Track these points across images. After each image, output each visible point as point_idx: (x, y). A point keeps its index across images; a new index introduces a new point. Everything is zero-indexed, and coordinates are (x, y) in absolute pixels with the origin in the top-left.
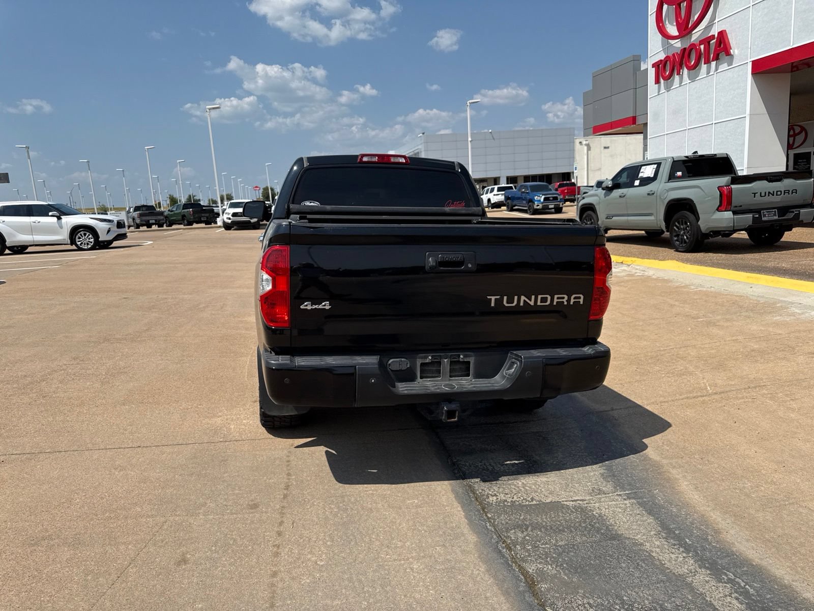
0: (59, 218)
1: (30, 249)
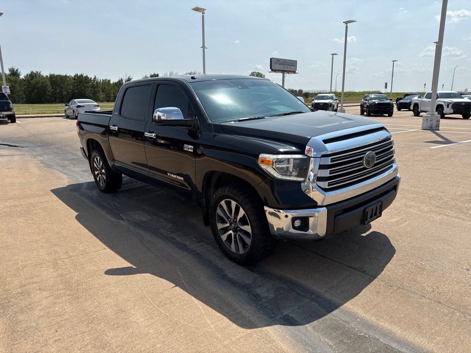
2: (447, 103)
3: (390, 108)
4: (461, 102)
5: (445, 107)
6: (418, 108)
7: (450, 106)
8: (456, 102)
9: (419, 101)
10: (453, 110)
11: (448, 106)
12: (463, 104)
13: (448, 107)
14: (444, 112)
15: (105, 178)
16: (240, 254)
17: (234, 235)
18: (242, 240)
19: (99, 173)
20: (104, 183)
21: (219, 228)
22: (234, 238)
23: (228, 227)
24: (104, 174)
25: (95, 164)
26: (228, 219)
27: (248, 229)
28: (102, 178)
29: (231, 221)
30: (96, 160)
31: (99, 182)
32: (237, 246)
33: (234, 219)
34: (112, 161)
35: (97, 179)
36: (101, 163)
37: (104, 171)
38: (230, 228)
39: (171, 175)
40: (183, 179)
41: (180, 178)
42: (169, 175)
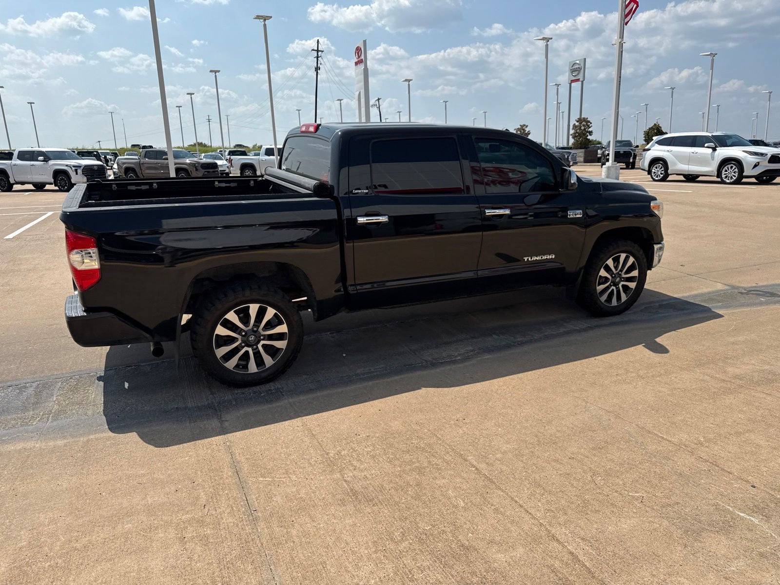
0: (714, 149)
1: (700, 178)
2: (74, 166)
4: (92, 166)
5: (72, 174)
6: (7, 177)
7: (80, 171)
8: (86, 166)
9: (6, 166)
10: (86, 178)
11: (76, 171)
12: (96, 168)
13: (77, 174)
14: (73, 181)
15: (281, 344)
16: (624, 302)
17: (616, 288)
18: (626, 288)
19: (243, 344)
20: (268, 361)
21: (598, 292)
22: (617, 291)
23: (610, 284)
24: (280, 337)
25: (221, 331)
26: (611, 276)
27: (635, 273)
28: (259, 351)
29: (617, 276)
30: (232, 316)
31: (237, 369)
32: (619, 297)
33: (618, 273)
34: (336, 291)
35: (224, 365)
36: (270, 312)
37: (283, 328)
38: (612, 284)
39: (531, 259)
40: (554, 257)
41: (548, 257)
42: (528, 259)
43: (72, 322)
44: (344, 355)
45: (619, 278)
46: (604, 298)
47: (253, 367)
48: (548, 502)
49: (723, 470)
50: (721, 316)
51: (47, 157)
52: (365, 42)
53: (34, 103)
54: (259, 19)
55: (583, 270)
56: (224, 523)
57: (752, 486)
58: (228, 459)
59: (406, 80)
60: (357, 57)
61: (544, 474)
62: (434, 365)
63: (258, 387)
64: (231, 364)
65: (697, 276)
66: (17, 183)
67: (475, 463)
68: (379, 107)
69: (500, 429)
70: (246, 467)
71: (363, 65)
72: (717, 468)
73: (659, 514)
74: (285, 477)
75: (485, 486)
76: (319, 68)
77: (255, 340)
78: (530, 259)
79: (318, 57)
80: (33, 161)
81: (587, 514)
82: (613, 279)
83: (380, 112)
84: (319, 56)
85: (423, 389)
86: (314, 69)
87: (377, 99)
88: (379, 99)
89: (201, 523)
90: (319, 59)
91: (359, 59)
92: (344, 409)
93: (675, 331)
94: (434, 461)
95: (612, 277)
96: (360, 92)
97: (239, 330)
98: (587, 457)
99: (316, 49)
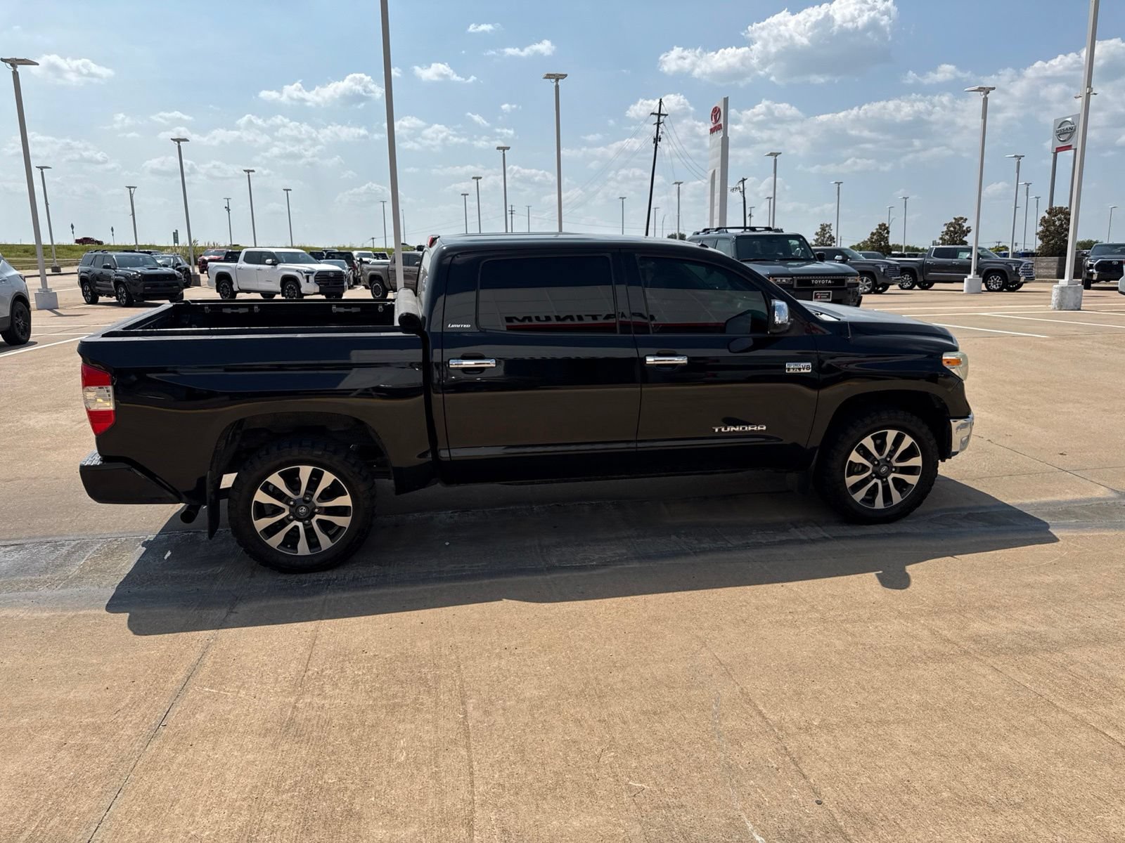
2: (305, 273)
3: (177, 284)
4: (328, 272)
5: (303, 281)
6: (231, 283)
7: (312, 278)
8: (320, 272)
9: (231, 270)
10: (318, 287)
11: (308, 278)
12: (331, 275)
13: (308, 281)
14: (303, 291)
15: (343, 522)
16: (897, 505)
17: (883, 482)
18: (900, 484)
19: (291, 517)
20: (325, 542)
21: (848, 486)
22: (883, 487)
23: (871, 475)
24: (341, 511)
25: (261, 497)
26: (872, 463)
27: (917, 461)
28: (312, 528)
29: (881, 464)
30: (276, 480)
31: (284, 548)
32: (887, 496)
33: (886, 458)
34: (420, 456)
35: (267, 541)
36: (328, 478)
37: (345, 501)
38: (874, 475)
39: (726, 429)
40: (764, 428)
41: (755, 428)
42: (720, 430)
43: (87, 473)
44: (447, 544)
45: (886, 467)
46: (859, 496)
47: (303, 548)
48: (511, 775)
49: (800, 772)
50: (1055, 540)
51: (276, 259)
52: (726, 100)
53: (290, 190)
54: (550, 78)
55: (817, 452)
56: (119, 734)
57: (817, 802)
58: (194, 660)
59: (771, 154)
60: (713, 121)
61: (543, 736)
62: (551, 569)
63: (309, 575)
64: (275, 541)
65: (1075, 472)
66: (241, 291)
67: (470, 708)
68: (744, 191)
69: (548, 668)
70: (204, 672)
71: (722, 132)
72: (793, 767)
73: (640, 817)
74: (233, 692)
75: (454, 742)
76: (660, 139)
77: (306, 513)
78: (723, 430)
79: (658, 124)
80: (260, 264)
81: (545, 799)
82: (877, 469)
83: (744, 198)
84: (661, 121)
85: (505, 600)
86: (653, 140)
87: (741, 179)
88: (744, 180)
89: (97, 729)
90: (661, 126)
91: (716, 125)
92: (381, 616)
93: (952, 556)
94: (424, 698)
95: (874, 465)
96: (714, 171)
97: (286, 498)
98: (625, 723)
99: (657, 112)
